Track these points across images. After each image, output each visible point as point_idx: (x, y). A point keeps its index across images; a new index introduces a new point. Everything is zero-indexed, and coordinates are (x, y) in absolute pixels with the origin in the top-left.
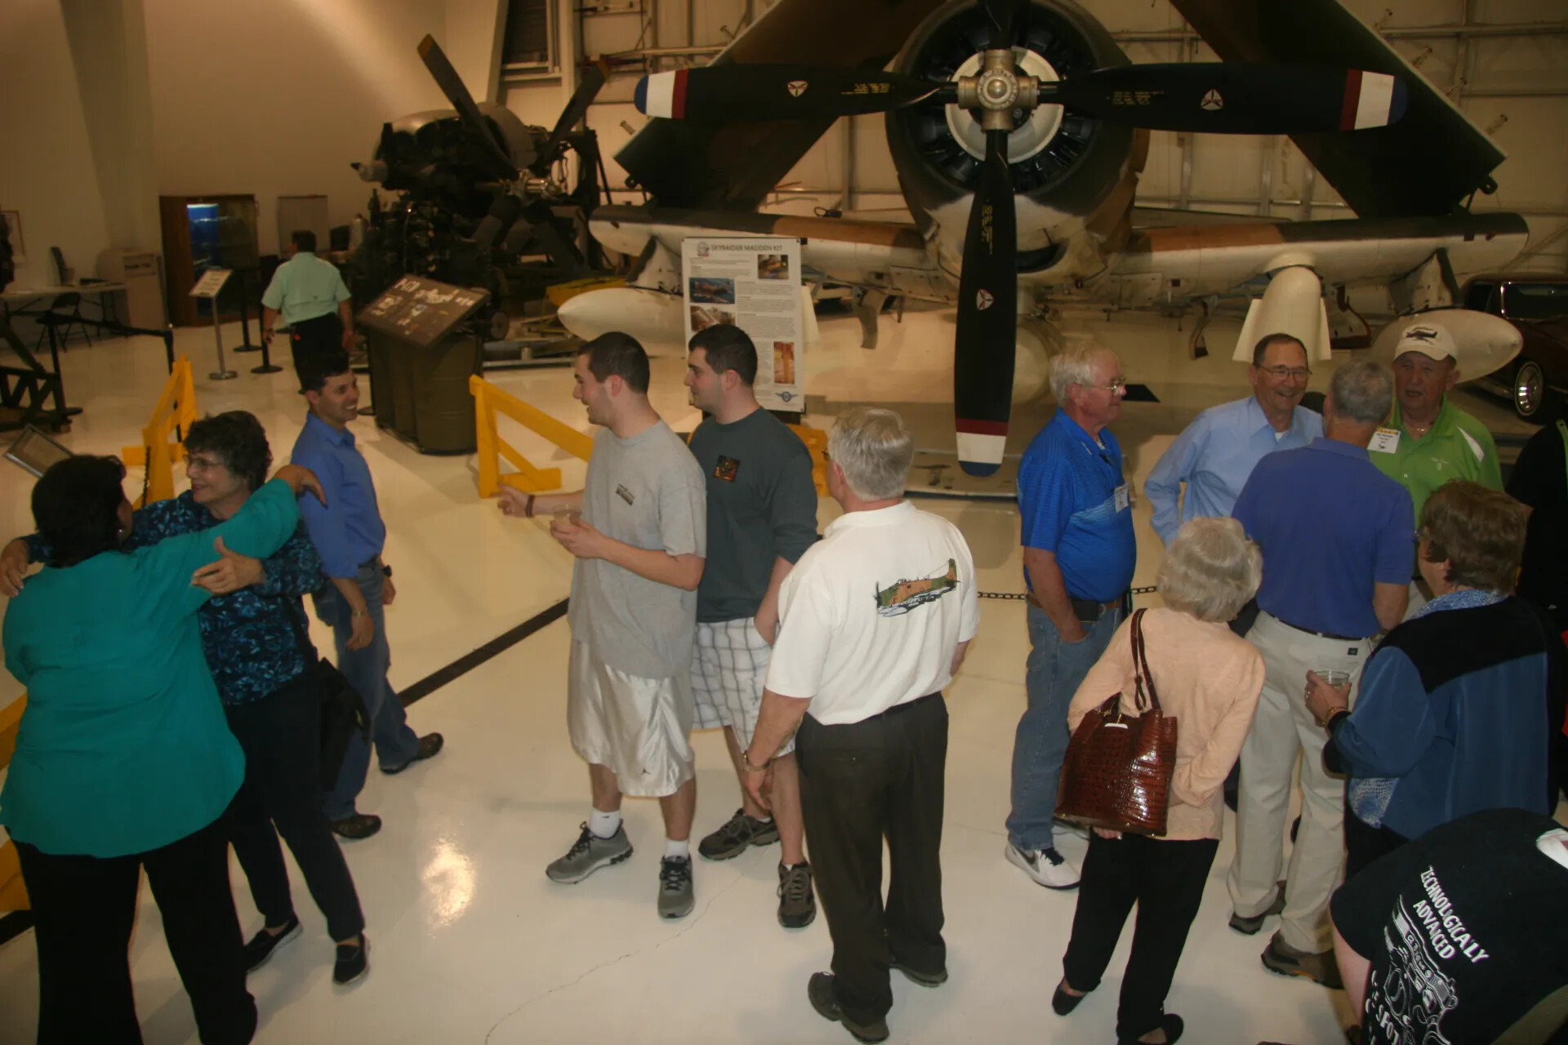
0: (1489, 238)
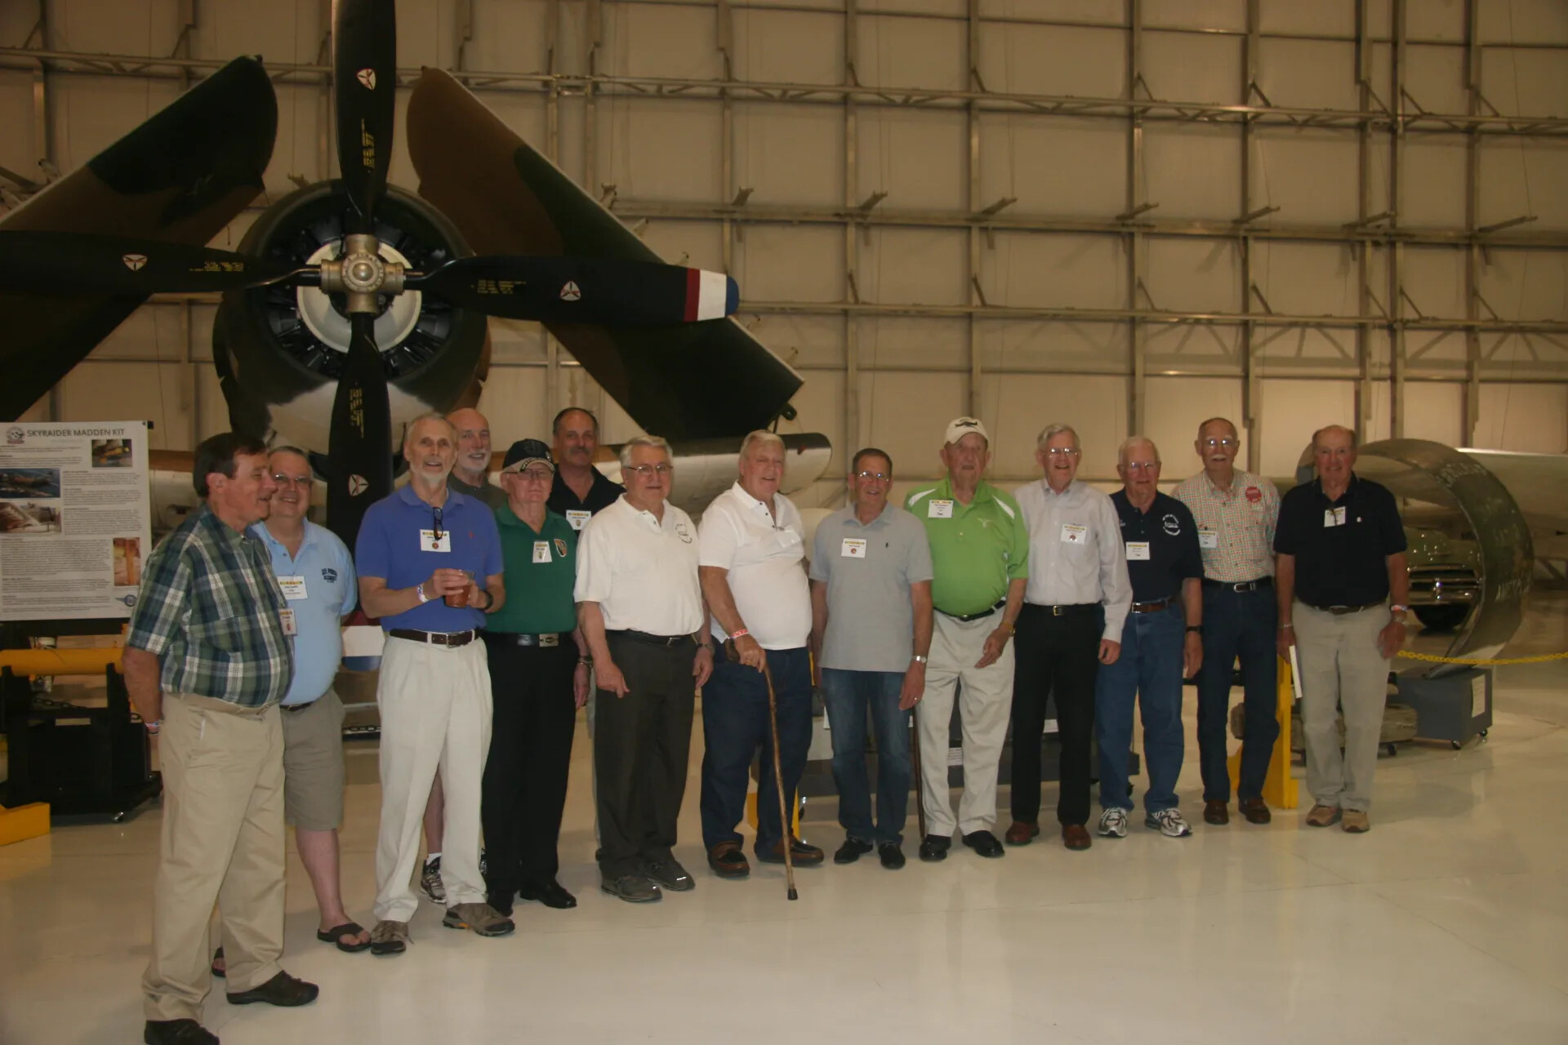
0: (799, 453)
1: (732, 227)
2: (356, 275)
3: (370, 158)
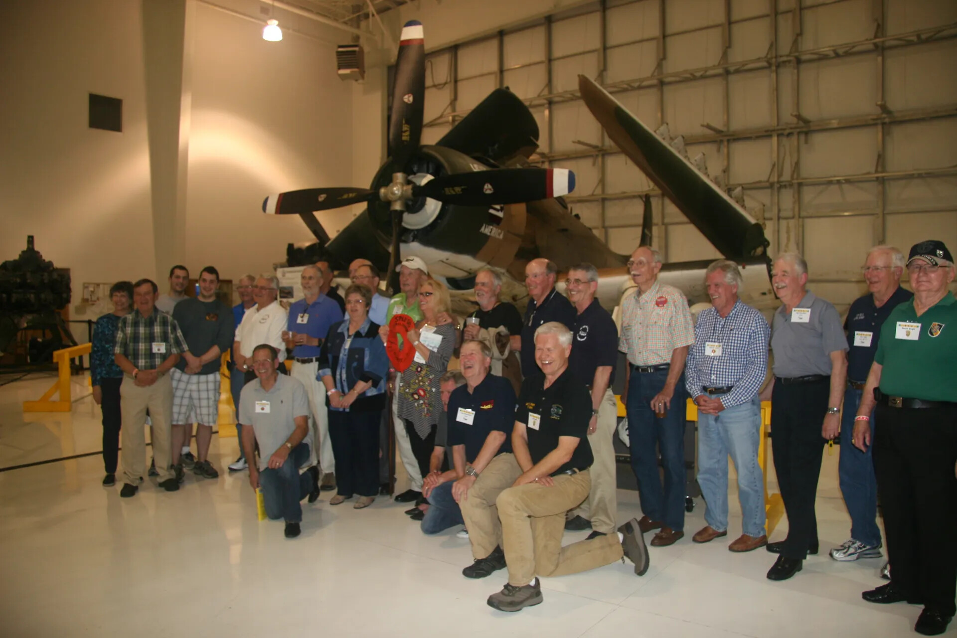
1: (883, 128)
2: (393, 193)
3: (406, 136)
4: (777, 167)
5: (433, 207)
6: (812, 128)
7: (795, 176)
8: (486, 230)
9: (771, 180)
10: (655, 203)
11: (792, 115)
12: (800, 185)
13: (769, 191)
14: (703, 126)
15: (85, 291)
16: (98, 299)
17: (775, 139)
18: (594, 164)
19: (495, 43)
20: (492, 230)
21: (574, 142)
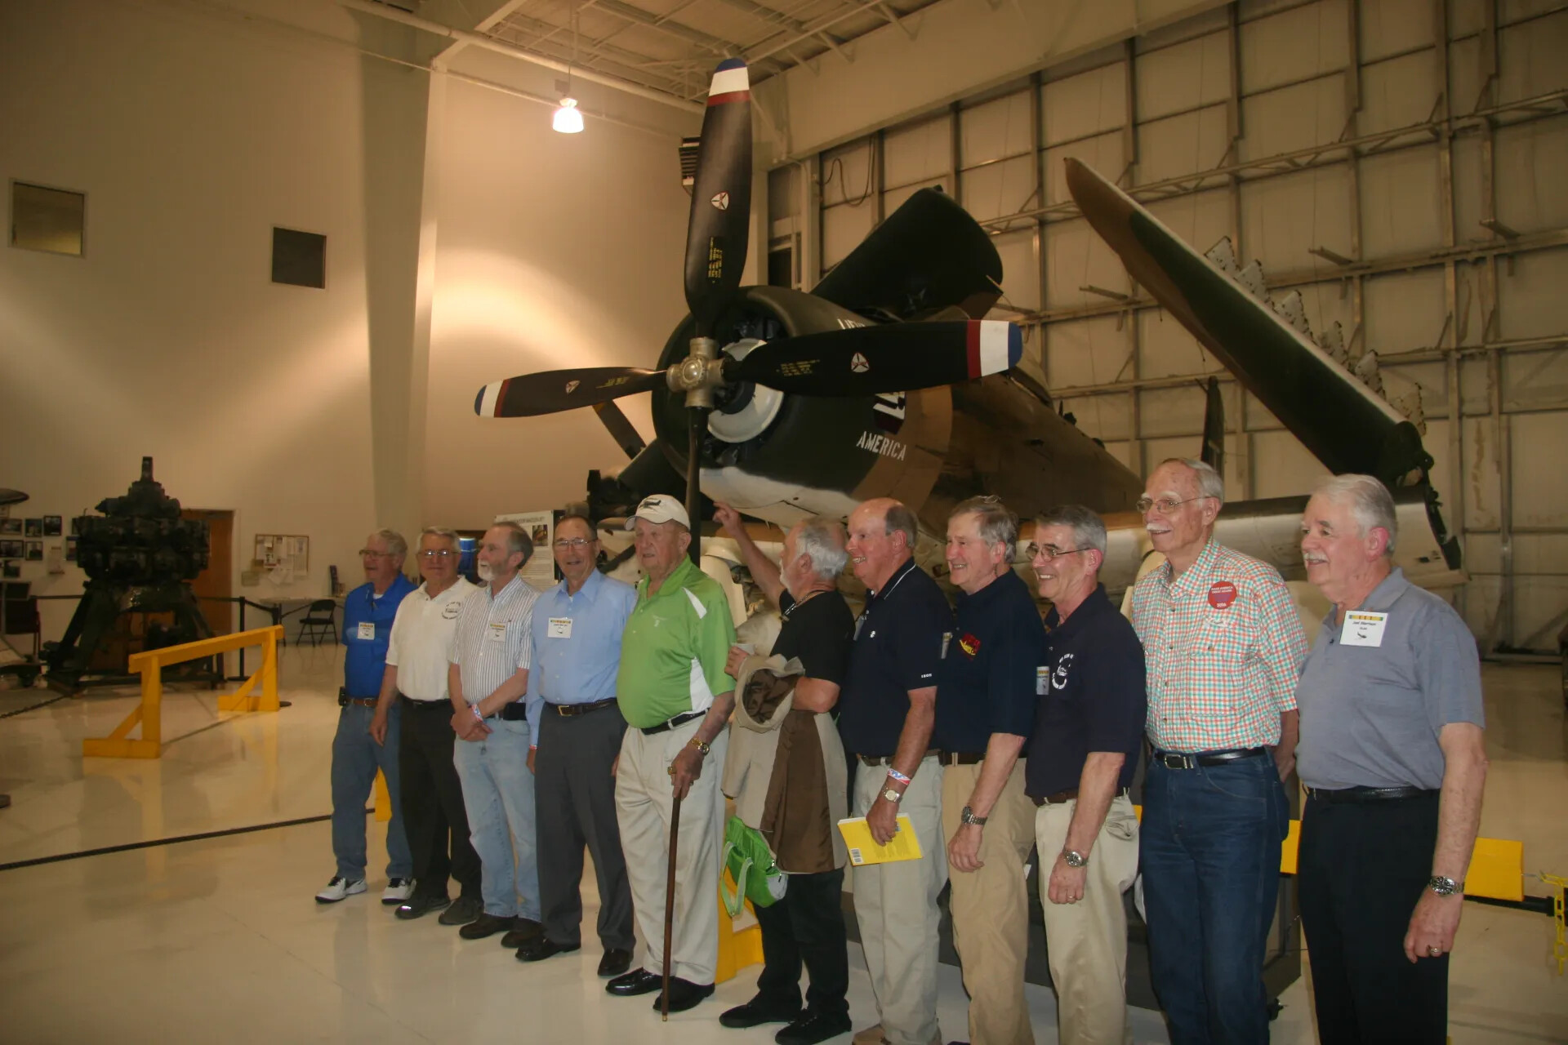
2: (689, 376)
3: (716, 269)
4: (1456, 321)
5: (768, 401)
6: (1525, 247)
7: (1491, 338)
8: (869, 443)
9: (1444, 346)
10: (1230, 395)
11: (1481, 224)
12: (1501, 352)
13: (1440, 366)
14: (1312, 252)
15: (259, 546)
16: (279, 561)
17: (1450, 271)
18: (1119, 329)
19: (944, 128)
20: (881, 442)
21: (1081, 289)
